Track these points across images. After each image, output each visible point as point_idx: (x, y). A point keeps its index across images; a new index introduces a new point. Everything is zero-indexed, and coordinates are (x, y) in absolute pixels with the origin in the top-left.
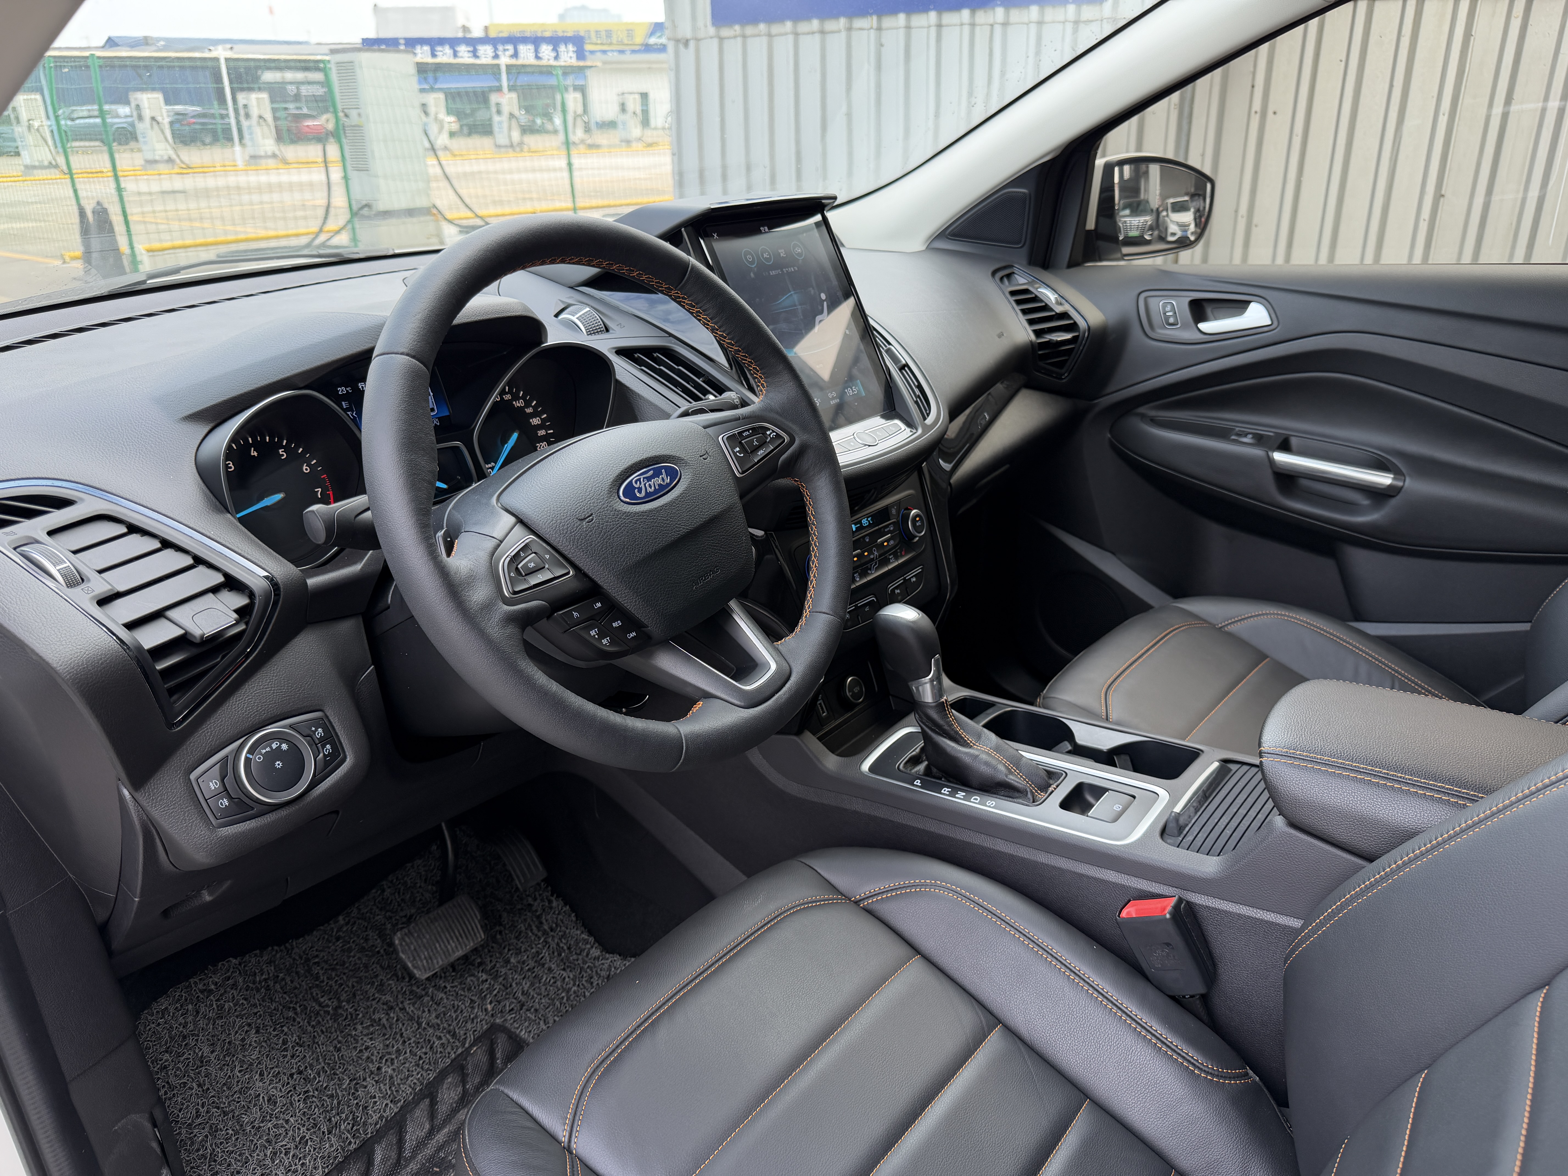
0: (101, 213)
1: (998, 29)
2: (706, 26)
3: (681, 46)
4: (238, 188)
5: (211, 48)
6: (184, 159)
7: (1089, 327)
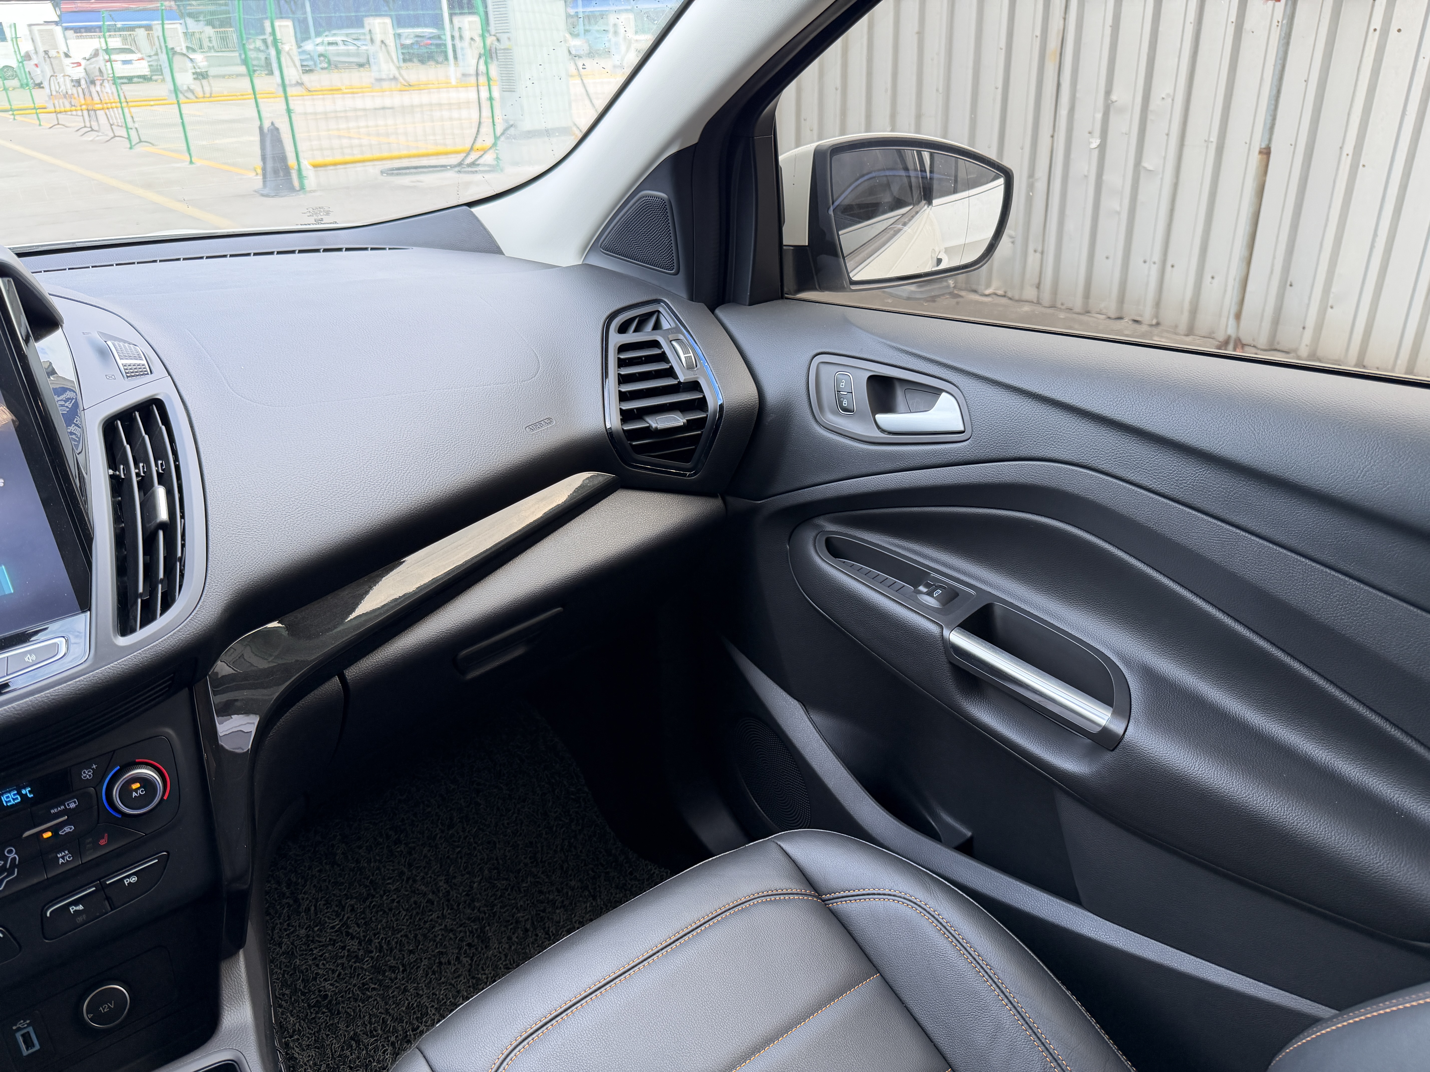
0: (275, 130)
4: (440, 105)
6: (406, 77)
7: (721, 406)
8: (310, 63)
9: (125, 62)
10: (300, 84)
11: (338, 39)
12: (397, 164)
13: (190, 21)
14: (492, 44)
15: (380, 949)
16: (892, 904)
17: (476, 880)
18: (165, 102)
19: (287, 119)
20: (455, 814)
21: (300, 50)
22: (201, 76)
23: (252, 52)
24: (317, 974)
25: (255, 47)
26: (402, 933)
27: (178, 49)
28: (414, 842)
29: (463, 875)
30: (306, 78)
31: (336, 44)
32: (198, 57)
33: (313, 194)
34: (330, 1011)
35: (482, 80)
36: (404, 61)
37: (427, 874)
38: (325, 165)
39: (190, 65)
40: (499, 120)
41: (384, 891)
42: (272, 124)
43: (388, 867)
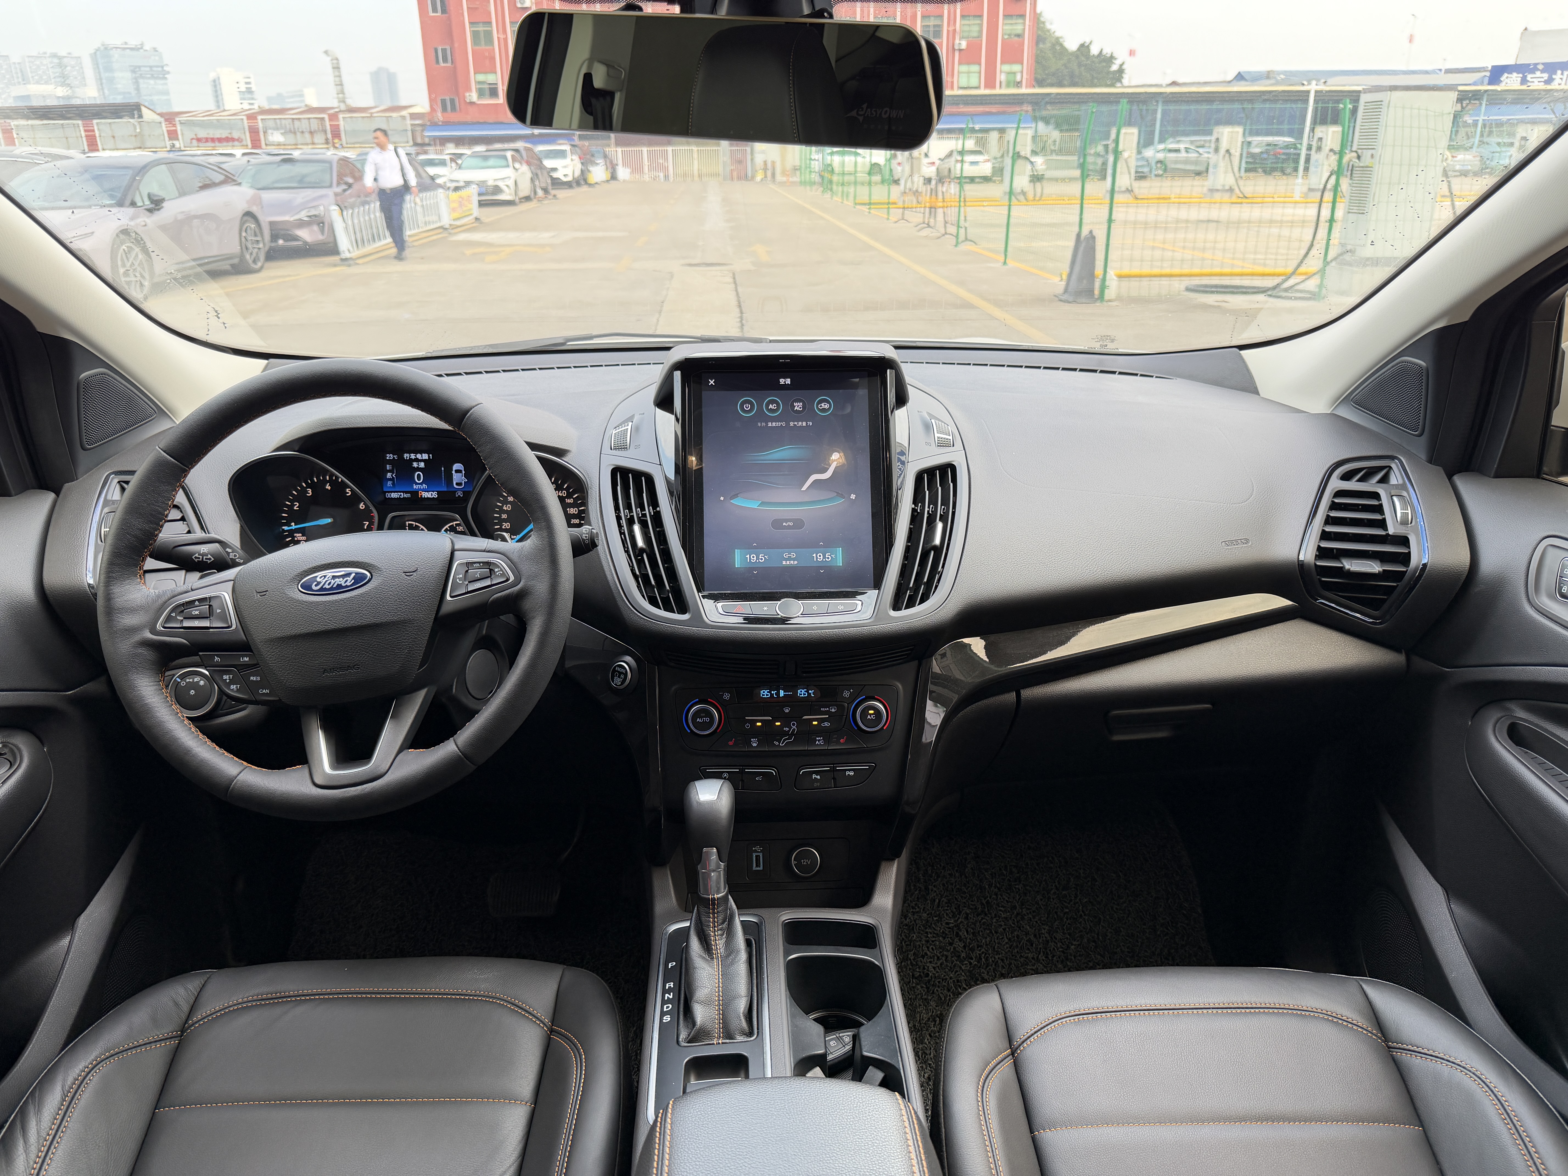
0: (1092, 237)
5: (1305, 83)
6: (1242, 188)
7: (1425, 565)
8: (1146, 170)
9: (973, 163)
10: (1129, 191)
11: (1182, 146)
12: (1206, 281)
13: (1041, 125)
14: (1351, 160)
15: (979, 960)
16: (1459, 1074)
17: (1074, 943)
18: (997, 203)
19: (1106, 226)
20: (1072, 880)
21: (1139, 157)
22: (1036, 178)
23: (1091, 157)
24: (926, 954)
25: (1096, 153)
26: (1000, 956)
27: (1022, 153)
28: (1031, 887)
29: (1064, 933)
30: (1136, 185)
31: (1177, 151)
32: (1039, 160)
33: (1110, 303)
34: (928, 988)
35: (1328, 196)
36: (1247, 170)
37: (1034, 917)
38: (1129, 276)
39: (1029, 167)
40: (1334, 241)
41: (995, 915)
42: (1091, 232)
43: (1004, 897)
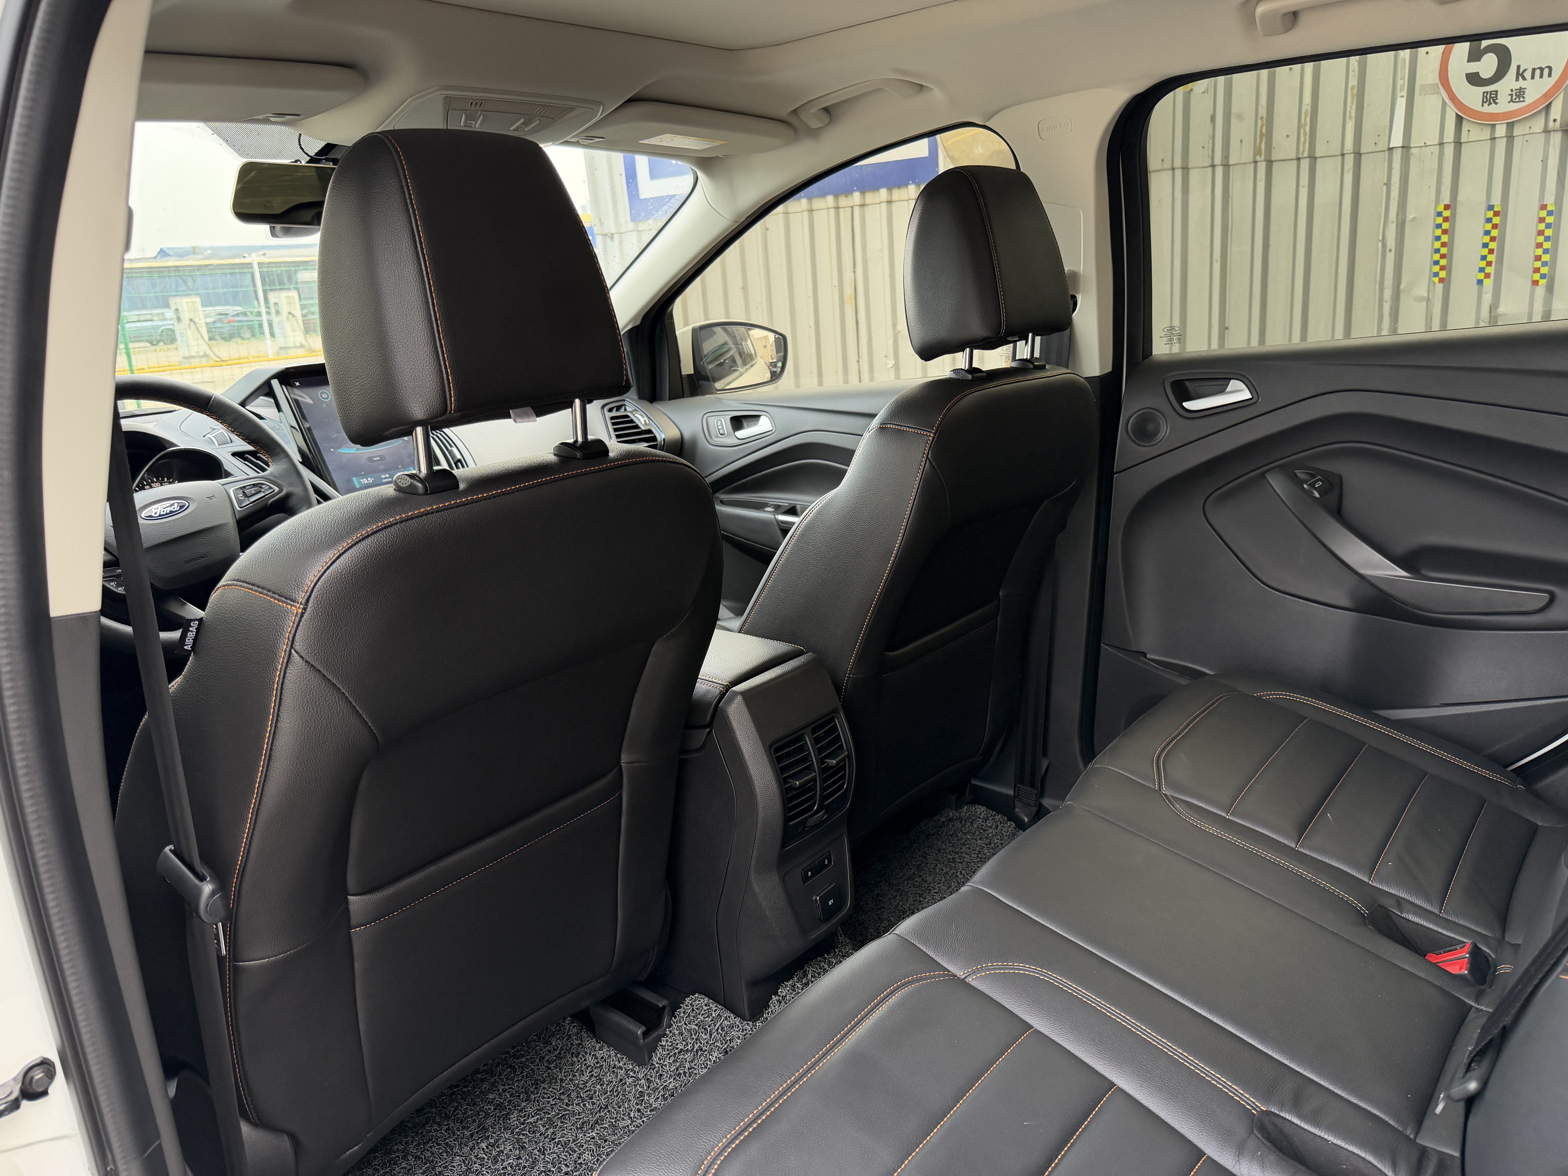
1: (857, 210)
2: (626, 222)
3: (608, 239)
5: (246, 255)
6: (218, 353)
7: (664, 439)
36: (213, 338)
